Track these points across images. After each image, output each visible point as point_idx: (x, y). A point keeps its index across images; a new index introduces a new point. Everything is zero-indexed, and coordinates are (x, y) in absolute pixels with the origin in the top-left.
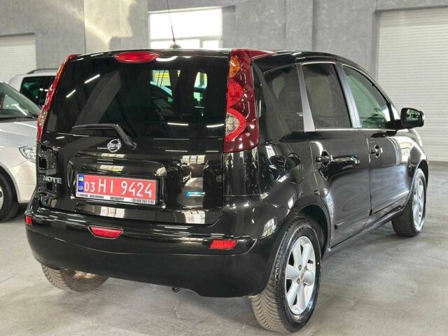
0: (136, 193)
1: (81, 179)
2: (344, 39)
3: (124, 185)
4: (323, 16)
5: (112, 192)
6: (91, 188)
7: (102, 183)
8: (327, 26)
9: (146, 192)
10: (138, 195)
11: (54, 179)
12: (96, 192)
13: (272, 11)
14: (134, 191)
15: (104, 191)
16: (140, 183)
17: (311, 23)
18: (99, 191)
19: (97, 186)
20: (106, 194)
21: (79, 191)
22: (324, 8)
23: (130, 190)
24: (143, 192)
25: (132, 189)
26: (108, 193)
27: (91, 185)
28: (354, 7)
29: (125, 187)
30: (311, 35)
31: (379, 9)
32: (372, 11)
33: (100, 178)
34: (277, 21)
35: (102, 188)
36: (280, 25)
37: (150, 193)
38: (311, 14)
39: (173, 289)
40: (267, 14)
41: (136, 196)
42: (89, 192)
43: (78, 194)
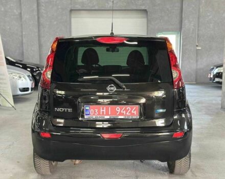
0: (126, 113)
1: (87, 108)
2: (55, 23)
3: (118, 109)
4: (42, 10)
5: (110, 114)
6: (95, 112)
7: (103, 109)
8: (45, 15)
9: (133, 112)
10: (127, 114)
11: (66, 109)
12: (99, 114)
13: (12, 5)
14: (124, 112)
15: (105, 114)
16: (129, 107)
17: (36, 13)
18: (101, 114)
19: (99, 111)
20: (105, 115)
21: (86, 115)
22: (43, 6)
23: (122, 112)
24: (130, 112)
25: (123, 111)
26: (107, 114)
27: (95, 111)
28: (59, 7)
29: (119, 111)
30: (37, 20)
31: (73, 9)
32: (69, 9)
33: (101, 107)
34: (15, 11)
35: (103, 112)
36: (17, 13)
37: (135, 112)
38: (36, 8)
39: (141, 161)
40: (9, 6)
41: (126, 115)
42: (94, 115)
43: (86, 117)
